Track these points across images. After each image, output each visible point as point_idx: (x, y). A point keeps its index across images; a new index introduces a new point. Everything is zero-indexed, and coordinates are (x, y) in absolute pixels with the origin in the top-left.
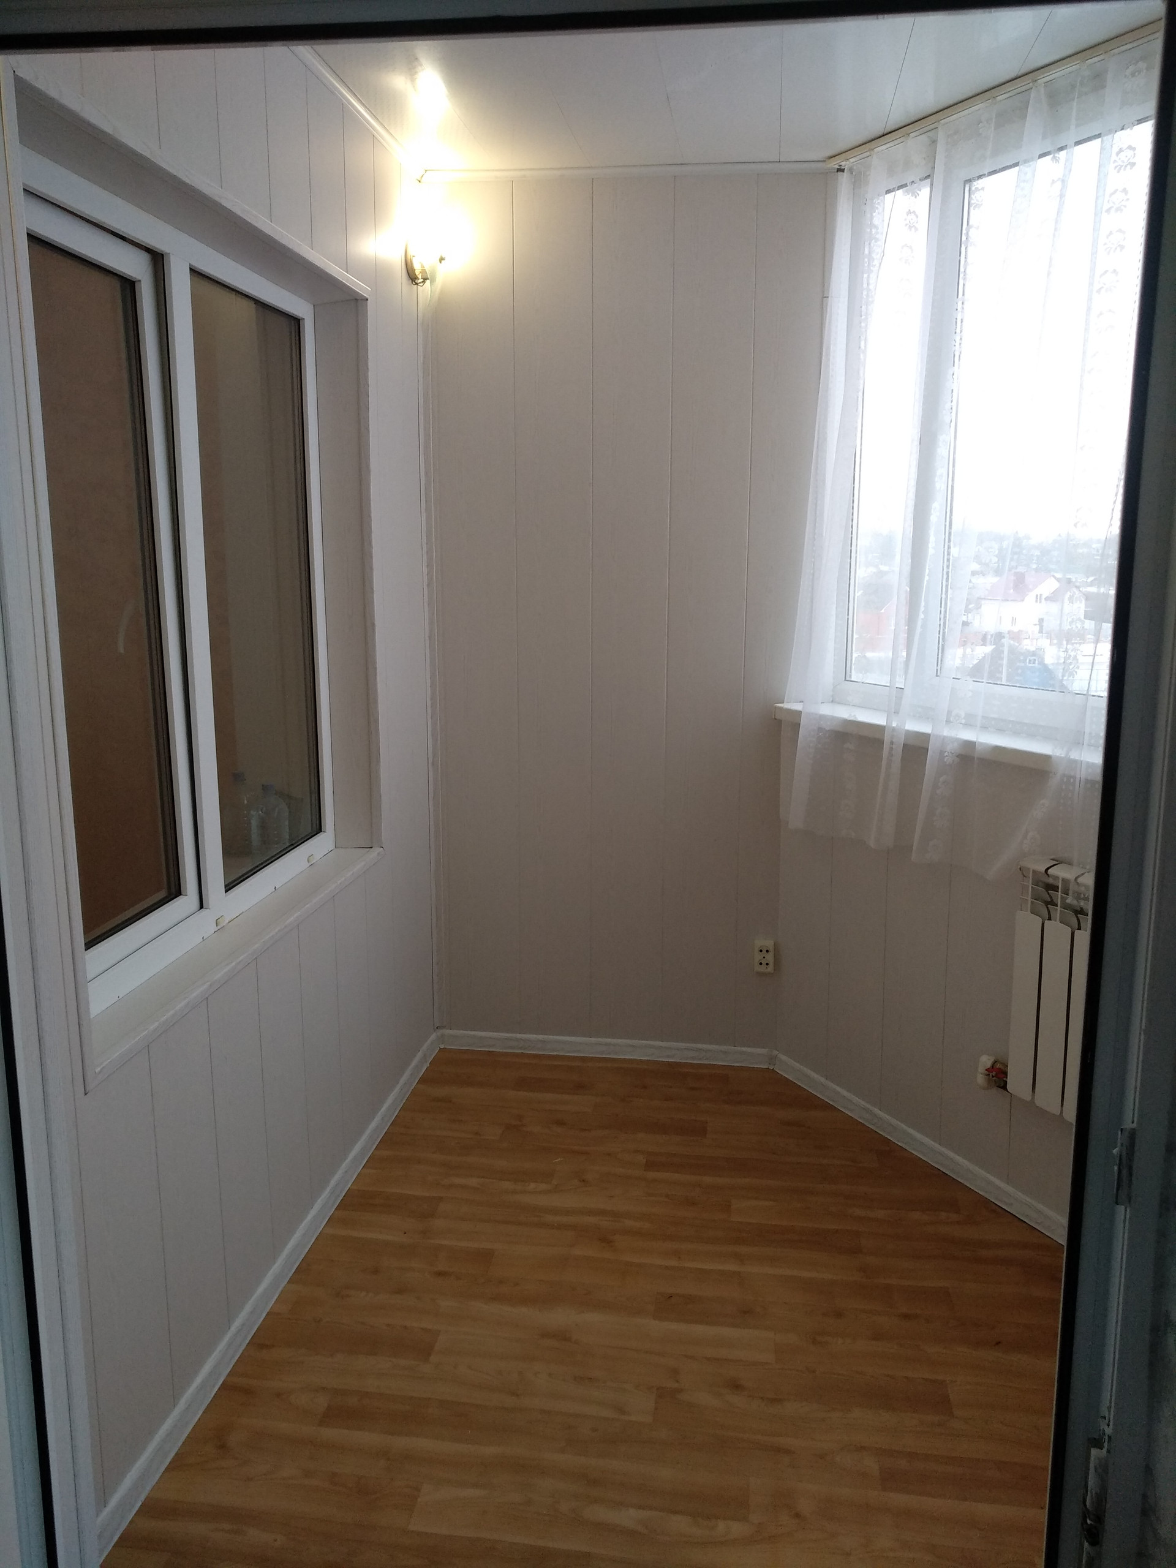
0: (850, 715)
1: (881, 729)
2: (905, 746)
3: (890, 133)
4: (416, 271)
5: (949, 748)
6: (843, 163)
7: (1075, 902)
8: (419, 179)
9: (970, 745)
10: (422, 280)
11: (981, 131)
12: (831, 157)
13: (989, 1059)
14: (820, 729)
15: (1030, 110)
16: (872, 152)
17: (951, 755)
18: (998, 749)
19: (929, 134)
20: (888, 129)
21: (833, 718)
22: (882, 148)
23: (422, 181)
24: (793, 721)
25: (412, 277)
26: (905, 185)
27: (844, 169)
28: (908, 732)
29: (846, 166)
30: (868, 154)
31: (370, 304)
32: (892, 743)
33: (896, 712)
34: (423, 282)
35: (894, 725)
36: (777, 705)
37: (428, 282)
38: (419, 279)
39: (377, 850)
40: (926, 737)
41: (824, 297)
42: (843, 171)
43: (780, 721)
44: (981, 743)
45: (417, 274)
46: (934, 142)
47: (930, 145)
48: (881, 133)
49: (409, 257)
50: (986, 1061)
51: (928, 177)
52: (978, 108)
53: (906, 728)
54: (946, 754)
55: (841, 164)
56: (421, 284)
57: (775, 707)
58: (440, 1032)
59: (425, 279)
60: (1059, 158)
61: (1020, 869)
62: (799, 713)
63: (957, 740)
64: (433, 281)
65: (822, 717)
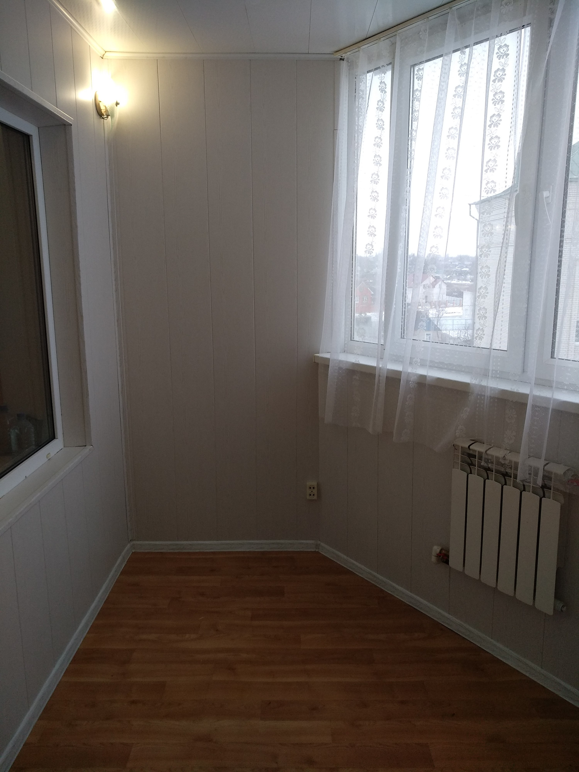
0: (356, 360)
1: (374, 368)
2: (387, 378)
3: (369, 38)
4: (102, 111)
5: (413, 379)
6: (343, 55)
7: (486, 465)
8: (102, 57)
9: (424, 377)
10: (106, 116)
11: (421, 36)
12: (337, 52)
13: (438, 548)
14: (340, 368)
15: (448, 25)
16: (359, 49)
17: (413, 383)
18: (439, 380)
19: (391, 39)
20: (368, 36)
21: (347, 362)
22: (365, 47)
23: (104, 58)
24: (326, 363)
25: (100, 114)
26: (379, 68)
27: (344, 59)
28: (388, 370)
29: (345, 57)
30: (357, 50)
31: (74, 129)
32: (379, 376)
33: (382, 358)
34: (106, 117)
35: (381, 366)
36: (316, 354)
37: (109, 117)
38: (104, 115)
39: (89, 447)
40: (399, 373)
41: (335, 130)
42: (343, 60)
43: (318, 364)
44: (429, 376)
45: (103, 112)
46: (394, 44)
47: (391, 45)
48: (365, 38)
49: (97, 102)
50: (436, 549)
51: (390, 63)
52: (419, 24)
53: (387, 368)
54: (410, 382)
55: (342, 55)
56: (106, 119)
57: (315, 356)
58: (132, 543)
59: (108, 116)
60: (465, 52)
61: (454, 445)
62: (328, 360)
63: (416, 374)
64: (112, 117)
65: (341, 361)
